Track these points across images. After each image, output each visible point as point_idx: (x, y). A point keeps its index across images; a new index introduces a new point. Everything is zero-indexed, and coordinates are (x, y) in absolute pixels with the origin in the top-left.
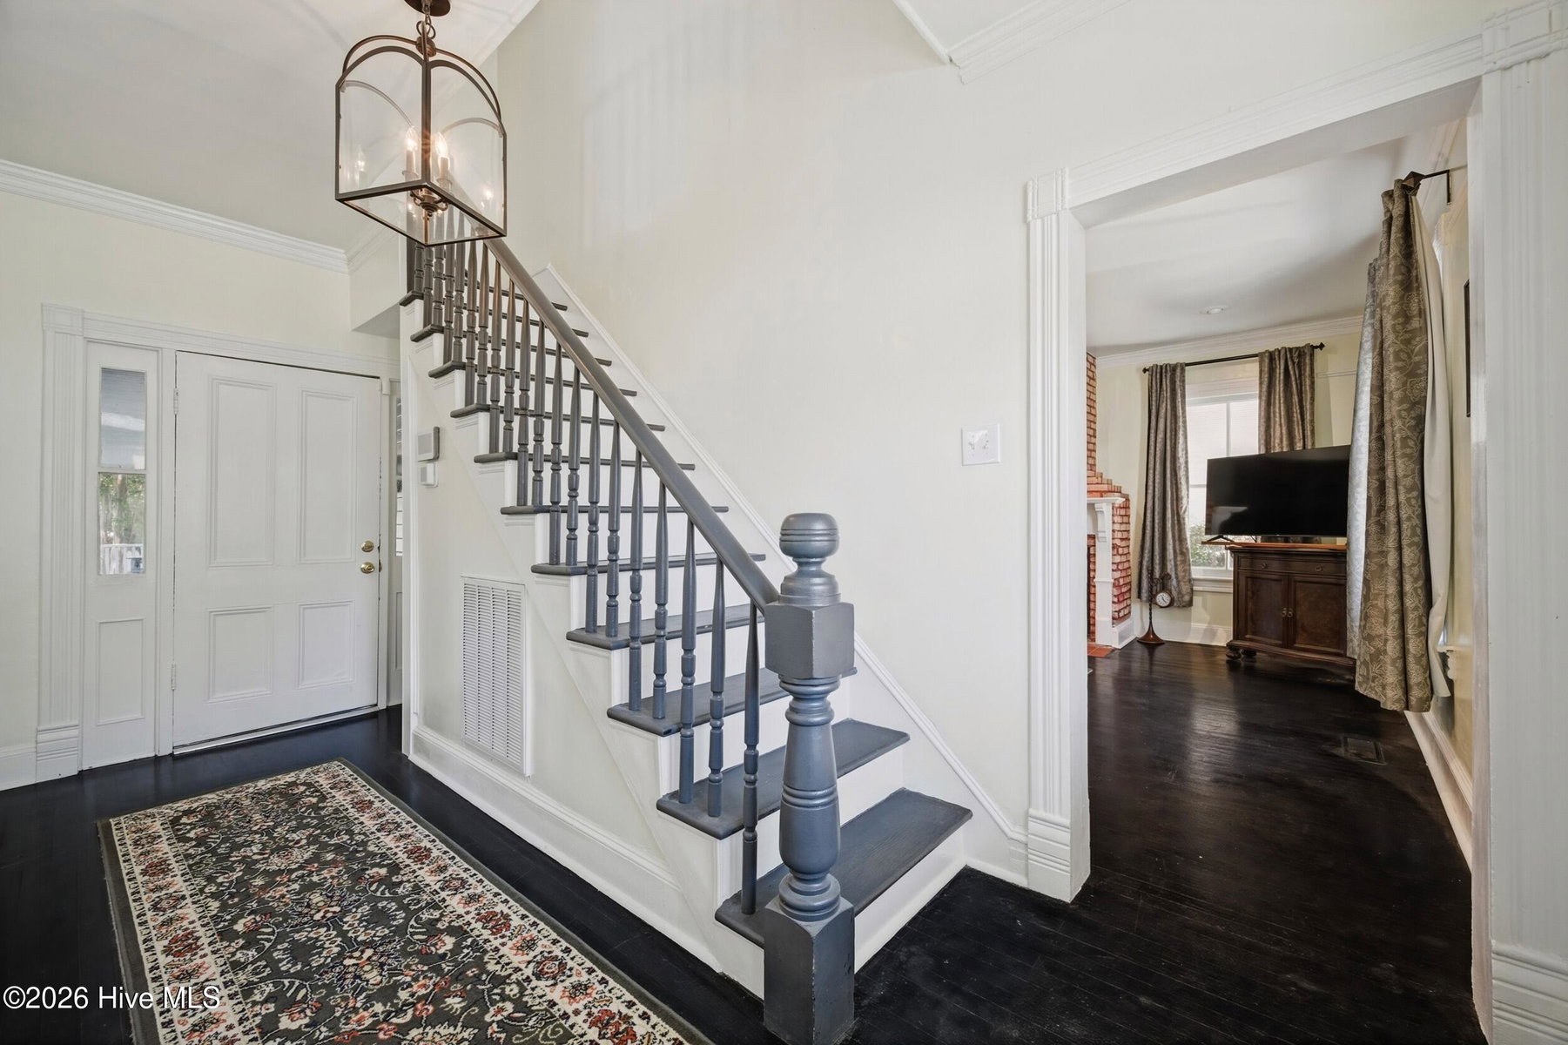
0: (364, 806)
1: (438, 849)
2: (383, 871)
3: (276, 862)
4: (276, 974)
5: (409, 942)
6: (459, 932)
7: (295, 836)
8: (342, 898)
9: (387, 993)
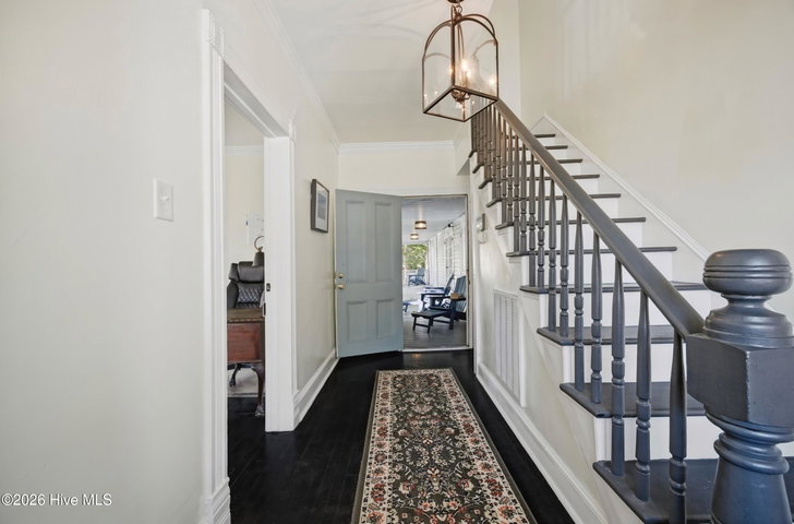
0: (453, 394)
1: (477, 430)
2: (453, 431)
3: (418, 409)
4: (404, 462)
5: (454, 475)
6: (476, 483)
7: (427, 399)
8: (434, 438)
9: (439, 499)
